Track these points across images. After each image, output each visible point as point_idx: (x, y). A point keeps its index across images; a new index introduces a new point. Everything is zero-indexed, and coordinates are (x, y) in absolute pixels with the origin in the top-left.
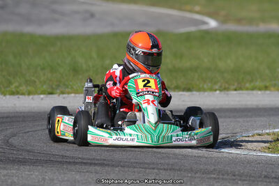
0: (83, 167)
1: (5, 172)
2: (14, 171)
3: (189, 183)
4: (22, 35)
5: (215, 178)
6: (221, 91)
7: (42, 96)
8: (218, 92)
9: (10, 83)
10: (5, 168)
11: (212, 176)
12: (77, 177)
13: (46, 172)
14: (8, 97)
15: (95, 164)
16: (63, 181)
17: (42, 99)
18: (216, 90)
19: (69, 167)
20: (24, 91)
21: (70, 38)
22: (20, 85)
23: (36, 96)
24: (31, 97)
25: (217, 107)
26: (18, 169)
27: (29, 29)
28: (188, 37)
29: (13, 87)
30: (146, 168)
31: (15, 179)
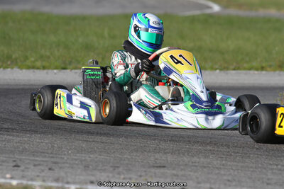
0: (90, 137)
1: (18, 139)
3: (186, 154)
5: (210, 150)
6: (221, 70)
7: (55, 71)
8: (218, 71)
9: (26, 58)
10: (18, 136)
11: (208, 147)
12: (84, 145)
13: (55, 141)
14: (24, 71)
15: (101, 134)
16: (71, 149)
17: (55, 74)
18: (216, 69)
19: (77, 136)
20: (40, 66)
21: (84, 18)
22: (36, 60)
23: (50, 71)
24: (45, 71)
25: (217, 85)
26: (30, 137)
27: (46, 9)
28: (193, 20)
29: (28, 63)
31: (27, 146)
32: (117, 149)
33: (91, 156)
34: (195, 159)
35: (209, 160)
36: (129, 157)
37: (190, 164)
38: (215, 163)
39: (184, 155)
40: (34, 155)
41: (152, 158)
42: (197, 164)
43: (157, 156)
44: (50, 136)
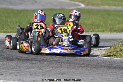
1: (2, 63)
2: (5, 63)
4: (8, 9)
5: (83, 67)
6: (86, 32)
9: (3, 28)
10: (1, 62)
11: (83, 66)
12: (30, 65)
13: (18, 63)
14: (3, 33)
15: (37, 60)
16: (24, 67)
19: (27, 61)
20: (9, 31)
21: (27, 11)
22: (7, 29)
27: (11, 7)
29: (4, 30)
30: (56, 62)
31: (5, 66)
32: (44, 67)
33: (33, 70)
34: (77, 70)
35: (83, 71)
36: (49, 70)
37: (75, 72)
38: (86, 72)
39: (72, 69)
40: (9, 70)
41: (59, 70)
42: (78, 73)
43: (61, 69)
44: (15, 61)
